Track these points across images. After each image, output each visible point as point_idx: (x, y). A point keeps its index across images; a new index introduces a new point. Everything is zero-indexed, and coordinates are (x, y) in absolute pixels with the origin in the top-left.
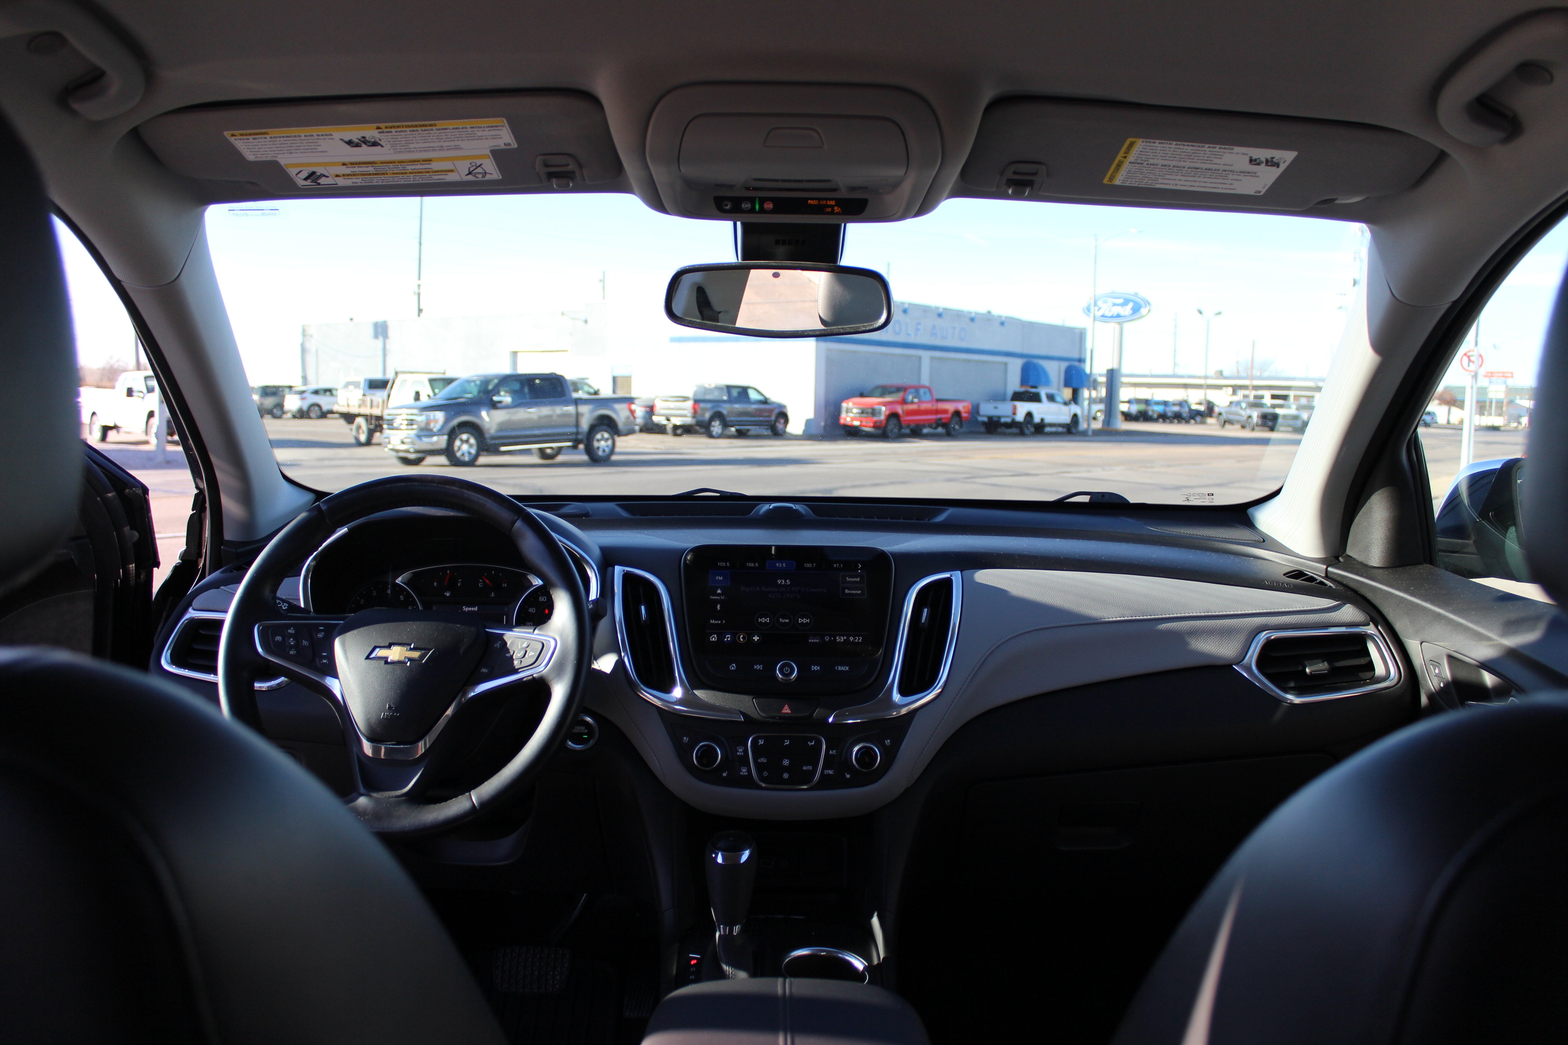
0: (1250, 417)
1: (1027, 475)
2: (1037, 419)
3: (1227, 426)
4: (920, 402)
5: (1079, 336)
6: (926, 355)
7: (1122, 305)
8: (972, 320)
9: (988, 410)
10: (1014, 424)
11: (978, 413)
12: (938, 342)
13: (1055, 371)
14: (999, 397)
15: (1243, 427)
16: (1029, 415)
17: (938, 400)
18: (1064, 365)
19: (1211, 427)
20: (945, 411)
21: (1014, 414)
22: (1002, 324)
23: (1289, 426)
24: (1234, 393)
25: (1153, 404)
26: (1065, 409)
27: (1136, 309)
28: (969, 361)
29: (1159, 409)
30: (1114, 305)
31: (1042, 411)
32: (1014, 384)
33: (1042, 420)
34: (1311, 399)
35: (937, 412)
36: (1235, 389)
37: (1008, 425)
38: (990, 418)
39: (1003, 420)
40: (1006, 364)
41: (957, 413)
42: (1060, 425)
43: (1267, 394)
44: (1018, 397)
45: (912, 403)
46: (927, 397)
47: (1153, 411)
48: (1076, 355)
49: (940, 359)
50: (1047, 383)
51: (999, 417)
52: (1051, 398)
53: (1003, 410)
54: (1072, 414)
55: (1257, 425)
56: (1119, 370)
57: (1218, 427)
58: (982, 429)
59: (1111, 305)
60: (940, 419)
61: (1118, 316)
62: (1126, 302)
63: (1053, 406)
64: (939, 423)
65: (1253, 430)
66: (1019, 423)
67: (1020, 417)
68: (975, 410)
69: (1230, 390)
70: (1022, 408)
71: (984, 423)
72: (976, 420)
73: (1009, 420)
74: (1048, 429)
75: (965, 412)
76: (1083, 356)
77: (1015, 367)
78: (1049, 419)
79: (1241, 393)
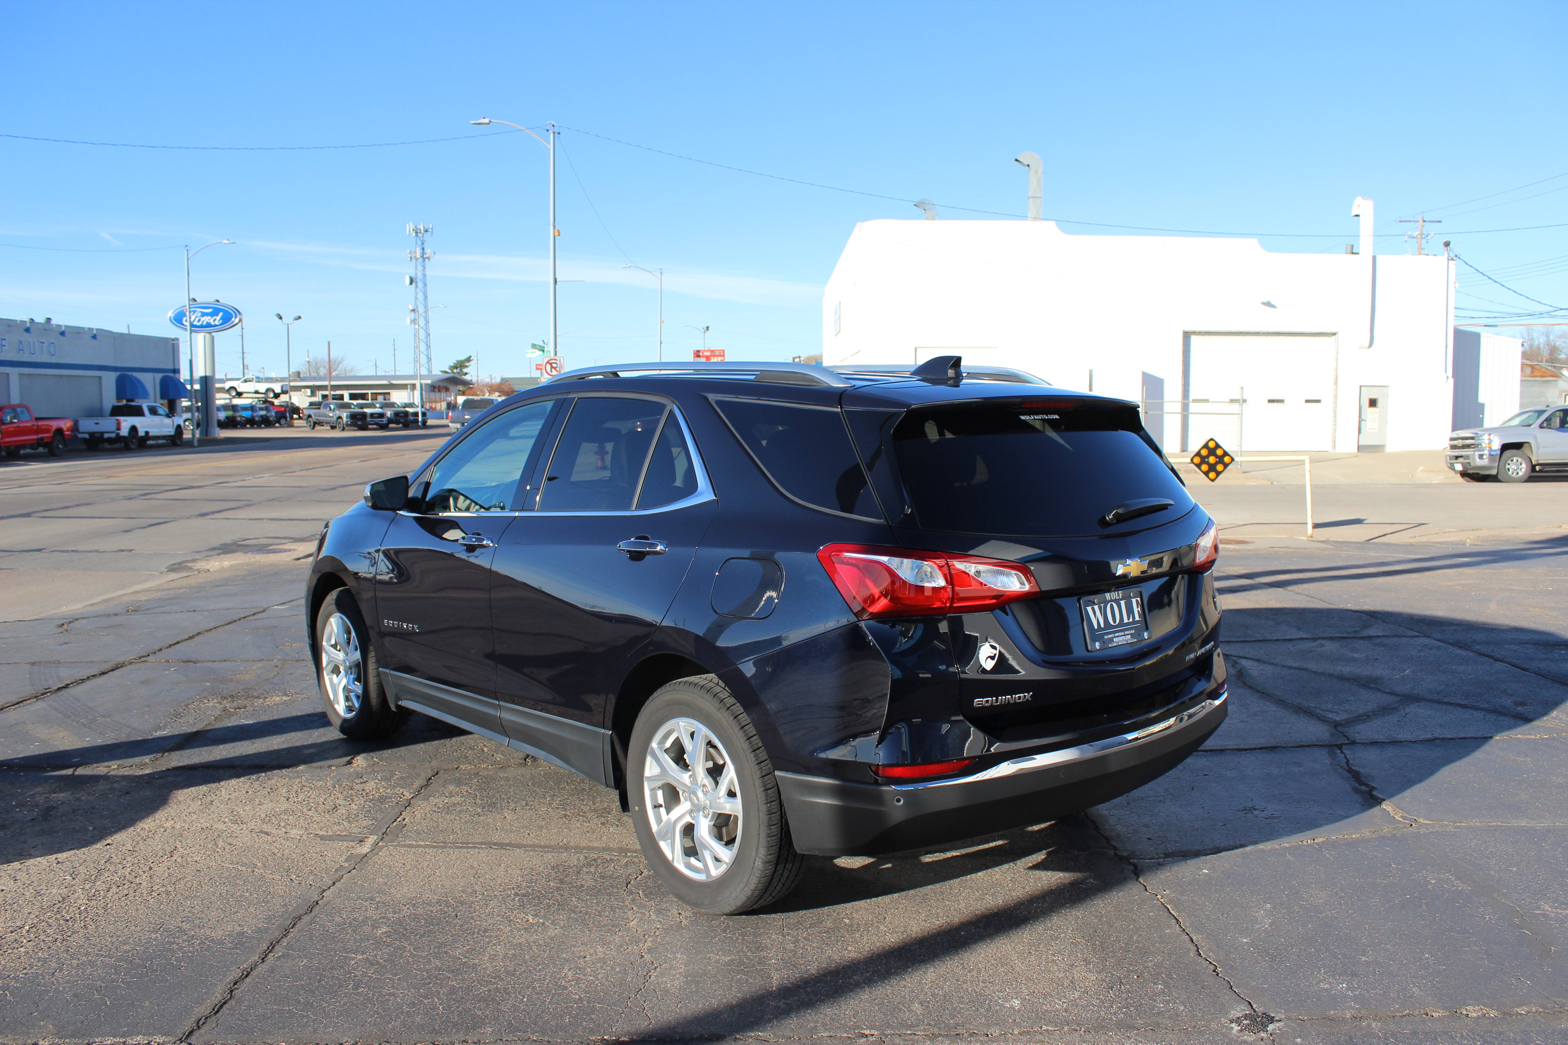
0: (340, 417)
1: (192, 487)
2: (141, 433)
3: (318, 428)
4: (20, 421)
5: (172, 346)
6: (14, 372)
7: (211, 315)
8: (63, 334)
9: (88, 426)
10: (119, 438)
11: (78, 430)
12: (26, 358)
13: (150, 381)
14: (96, 413)
15: (333, 428)
16: (134, 429)
17: (38, 419)
18: (159, 376)
19: (299, 430)
20: (47, 430)
21: (119, 429)
22: (94, 337)
23: (376, 424)
24: (313, 394)
25: (240, 409)
26: (168, 421)
27: (227, 318)
28: (61, 376)
29: (247, 414)
30: (204, 315)
31: (147, 424)
32: (110, 399)
33: (147, 433)
34: (387, 397)
35: (39, 430)
36: (314, 390)
37: (110, 441)
38: (92, 434)
39: (106, 436)
40: (100, 378)
41: (60, 431)
42: (164, 437)
43: (346, 394)
44: (117, 411)
45: (12, 423)
46: (26, 417)
47: (241, 417)
48: (171, 367)
49: (30, 375)
50: (145, 396)
51: (102, 433)
52: (153, 411)
53: (106, 425)
54: (175, 425)
55: (348, 425)
56: (213, 377)
57: (308, 429)
58: (84, 447)
59: (200, 314)
60: (42, 439)
61: (209, 325)
62: (215, 312)
63: (156, 419)
64: (40, 443)
65: (343, 429)
66: (124, 437)
67: (124, 432)
68: (75, 428)
69: (309, 391)
70: (127, 423)
71: (84, 439)
72: (77, 437)
73: (113, 435)
74: (150, 442)
75: (68, 430)
76: (176, 367)
77: (110, 380)
78: (153, 432)
79: (320, 393)
